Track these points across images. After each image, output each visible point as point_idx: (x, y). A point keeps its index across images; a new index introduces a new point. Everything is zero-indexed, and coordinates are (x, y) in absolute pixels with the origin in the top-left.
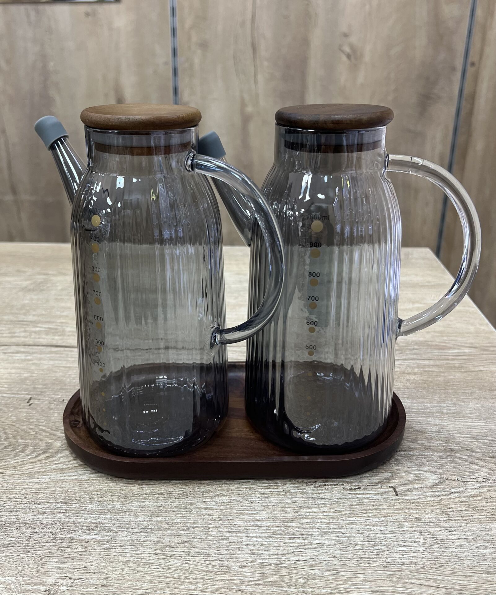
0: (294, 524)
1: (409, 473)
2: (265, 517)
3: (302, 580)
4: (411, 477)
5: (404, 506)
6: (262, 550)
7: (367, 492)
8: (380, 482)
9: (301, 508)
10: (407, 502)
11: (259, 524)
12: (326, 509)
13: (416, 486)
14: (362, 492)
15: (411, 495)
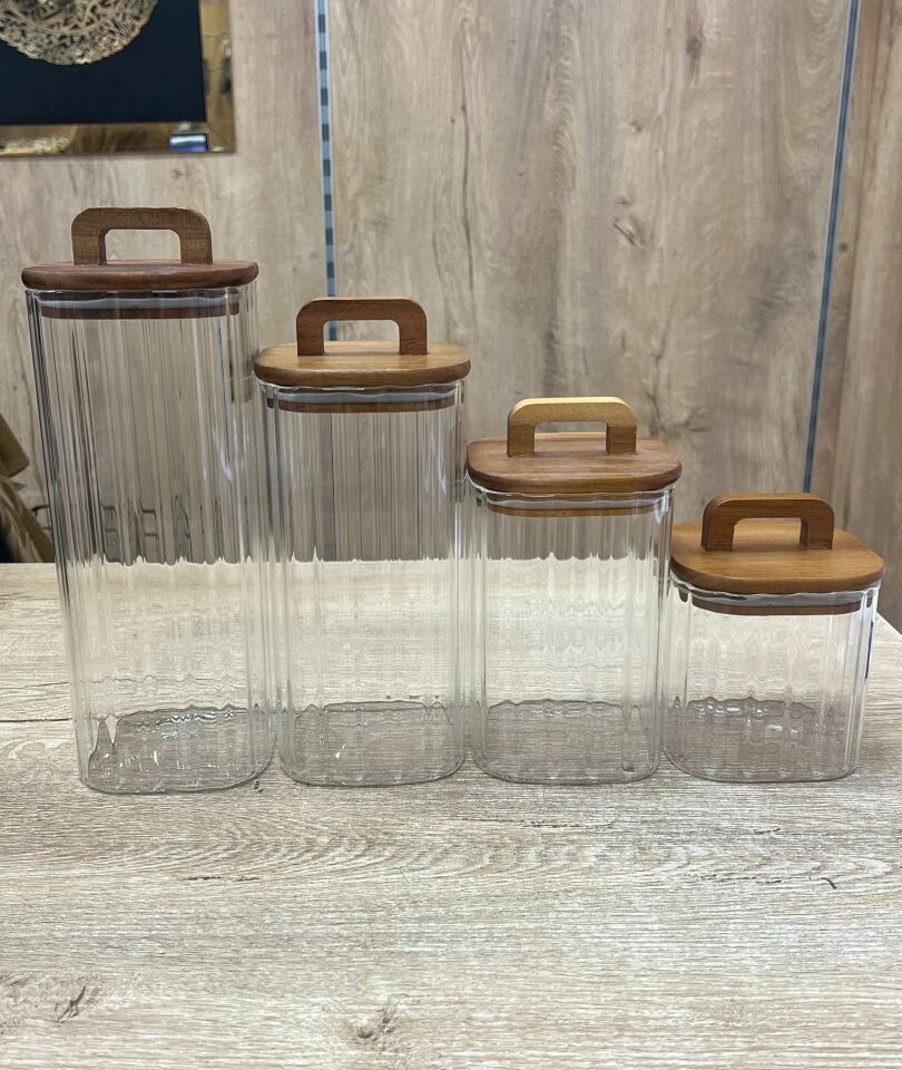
0: (697, 926)
1: (846, 861)
2: (654, 919)
3: (726, 988)
4: (850, 866)
5: (848, 900)
6: (661, 956)
7: (789, 886)
8: (806, 874)
9: (702, 907)
10: (851, 895)
11: (649, 926)
12: (738, 907)
13: (859, 876)
14: (784, 886)
15: (855, 888)
